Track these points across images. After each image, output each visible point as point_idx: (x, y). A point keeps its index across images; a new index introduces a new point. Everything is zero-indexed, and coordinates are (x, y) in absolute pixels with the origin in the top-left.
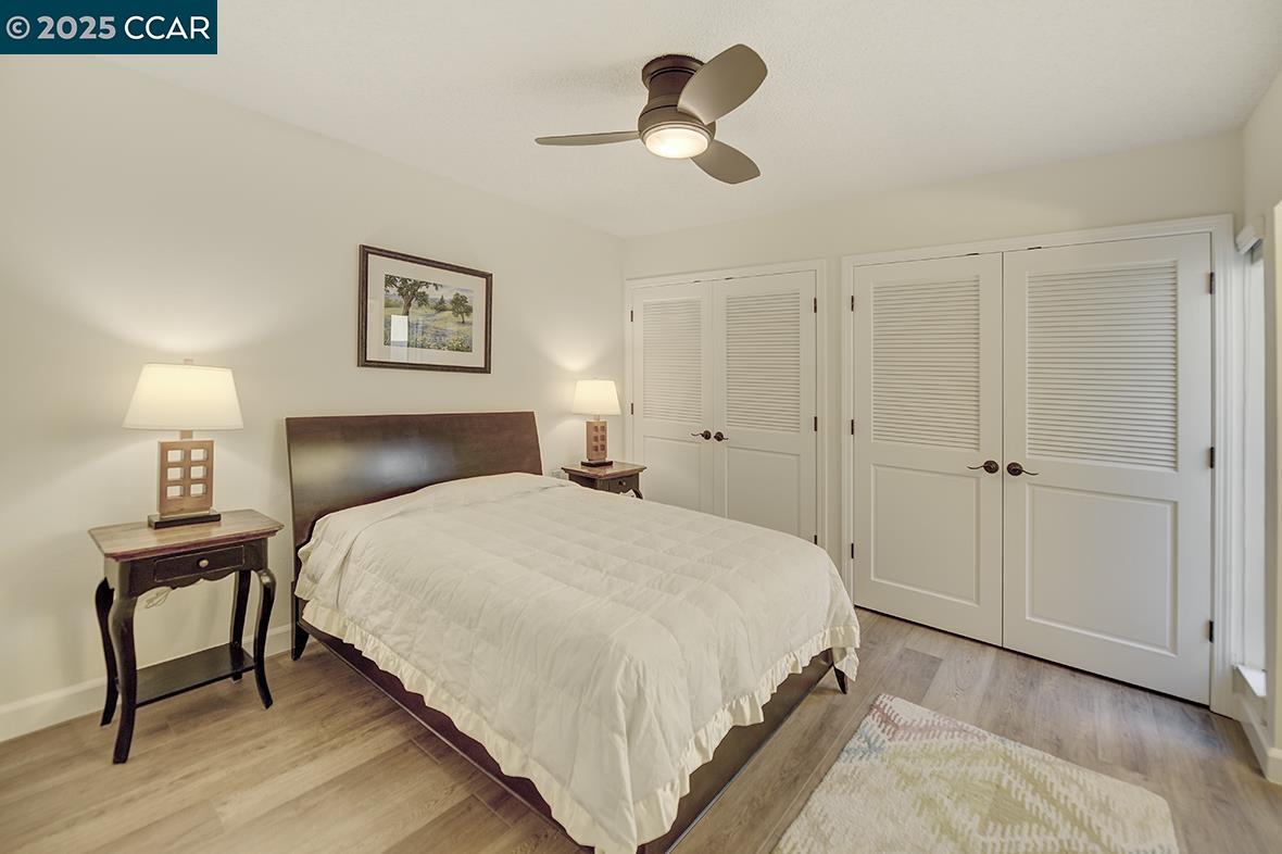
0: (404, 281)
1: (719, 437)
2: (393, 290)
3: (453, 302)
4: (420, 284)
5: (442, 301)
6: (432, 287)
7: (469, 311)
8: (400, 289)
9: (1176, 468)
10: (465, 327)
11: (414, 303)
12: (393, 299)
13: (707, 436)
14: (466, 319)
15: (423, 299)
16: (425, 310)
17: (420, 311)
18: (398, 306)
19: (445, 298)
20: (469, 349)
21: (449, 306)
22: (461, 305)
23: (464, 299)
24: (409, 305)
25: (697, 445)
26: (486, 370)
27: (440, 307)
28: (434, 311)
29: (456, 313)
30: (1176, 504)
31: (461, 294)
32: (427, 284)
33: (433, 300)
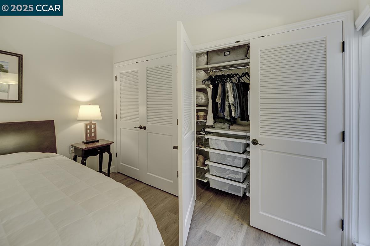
1: (145, 128)
9: (326, 142)
13: (140, 128)
25: (138, 132)
26: (20, 101)
30: (325, 160)
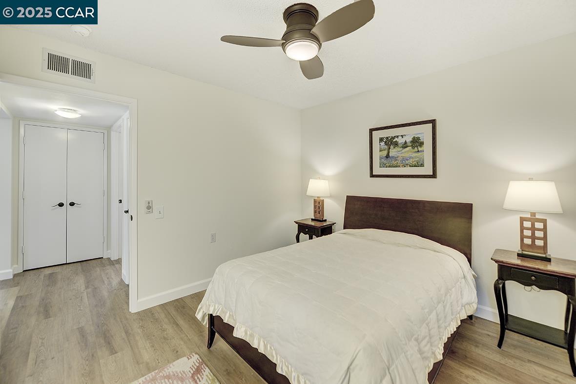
0: (387, 138)
2: (383, 144)
3: (412, 142)
4: (393, 138)
5: (406, 142)
6: (400, 137)
7: (422, 144)
8: (385, 142)
10: (419, 154)
11: (392, 147)
12: (382, 147)
14: (420, 149)
15: (396, 144)
16: (397, 149)
17: (394, 150)
18: (384, 150)
19: (407, 141)
20: (422, 165)
21: (409, 144)
22: (417, 142)
23: (418, 138)
24: (390, 148)
26: (434, 176)
27: (405, 145)
28: (402, 149)
29: (413, 147)
31: (416, 136)
32: (398, 137)
33: (401, 143)
